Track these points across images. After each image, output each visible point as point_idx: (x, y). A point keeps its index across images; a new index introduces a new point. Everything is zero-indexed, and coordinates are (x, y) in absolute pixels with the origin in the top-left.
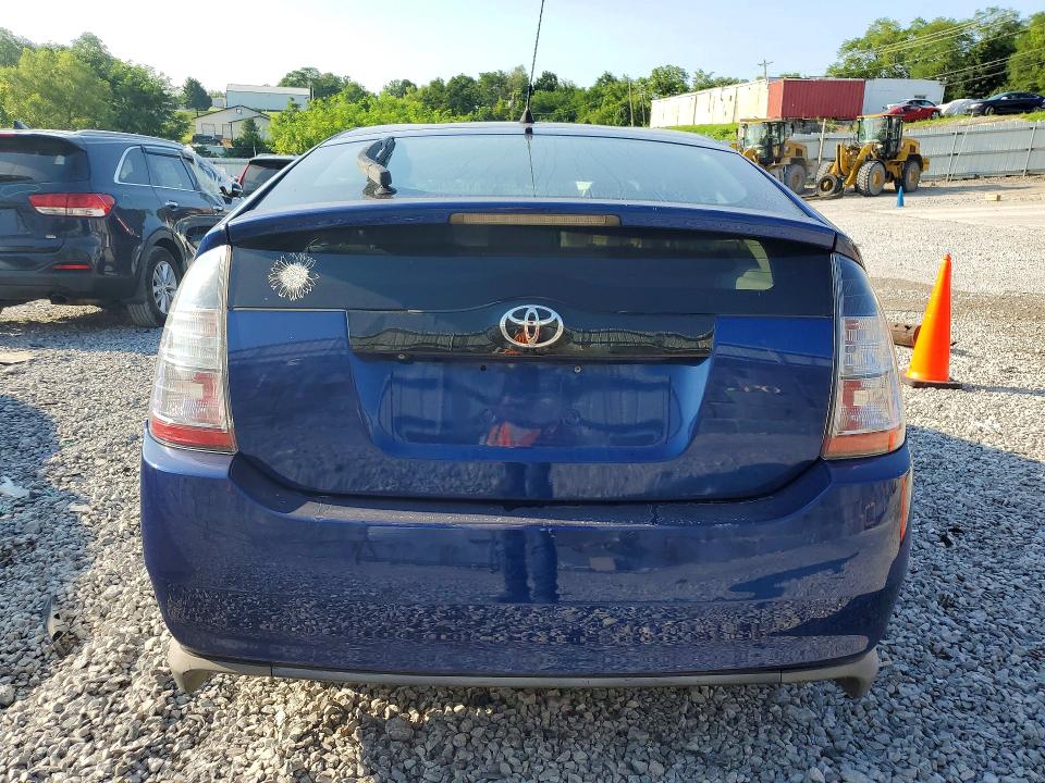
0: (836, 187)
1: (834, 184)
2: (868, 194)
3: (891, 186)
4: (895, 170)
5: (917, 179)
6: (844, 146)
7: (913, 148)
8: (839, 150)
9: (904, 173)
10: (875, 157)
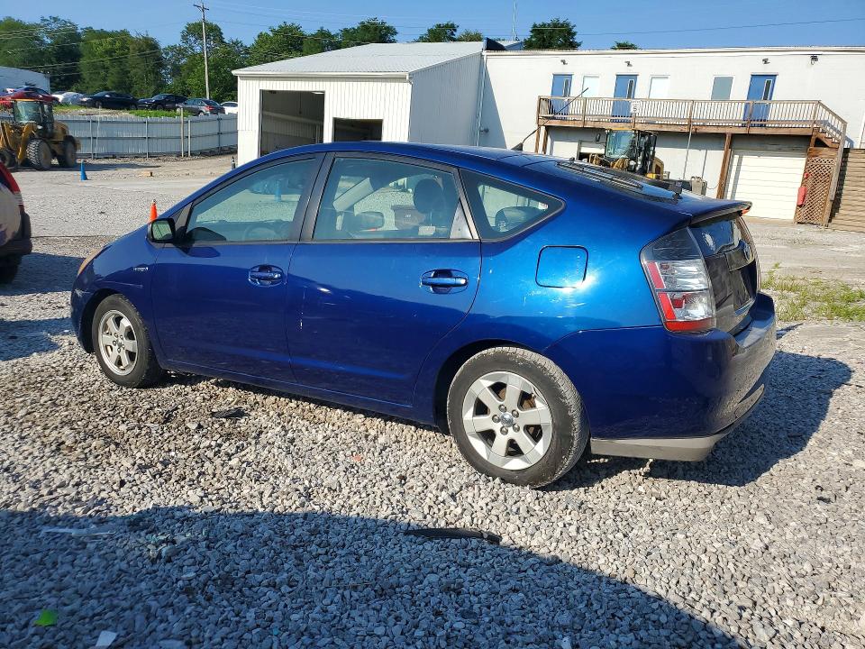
0: (11, 161)
1: (7, 158)
2: (40, 168)
3: (55, 162)
4: (56, 148)
5: (75, 157)
6: (7, 125)
7: (64, 131)
8: (3, 128)
9: (64, 150)
10: (37, 136)
